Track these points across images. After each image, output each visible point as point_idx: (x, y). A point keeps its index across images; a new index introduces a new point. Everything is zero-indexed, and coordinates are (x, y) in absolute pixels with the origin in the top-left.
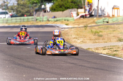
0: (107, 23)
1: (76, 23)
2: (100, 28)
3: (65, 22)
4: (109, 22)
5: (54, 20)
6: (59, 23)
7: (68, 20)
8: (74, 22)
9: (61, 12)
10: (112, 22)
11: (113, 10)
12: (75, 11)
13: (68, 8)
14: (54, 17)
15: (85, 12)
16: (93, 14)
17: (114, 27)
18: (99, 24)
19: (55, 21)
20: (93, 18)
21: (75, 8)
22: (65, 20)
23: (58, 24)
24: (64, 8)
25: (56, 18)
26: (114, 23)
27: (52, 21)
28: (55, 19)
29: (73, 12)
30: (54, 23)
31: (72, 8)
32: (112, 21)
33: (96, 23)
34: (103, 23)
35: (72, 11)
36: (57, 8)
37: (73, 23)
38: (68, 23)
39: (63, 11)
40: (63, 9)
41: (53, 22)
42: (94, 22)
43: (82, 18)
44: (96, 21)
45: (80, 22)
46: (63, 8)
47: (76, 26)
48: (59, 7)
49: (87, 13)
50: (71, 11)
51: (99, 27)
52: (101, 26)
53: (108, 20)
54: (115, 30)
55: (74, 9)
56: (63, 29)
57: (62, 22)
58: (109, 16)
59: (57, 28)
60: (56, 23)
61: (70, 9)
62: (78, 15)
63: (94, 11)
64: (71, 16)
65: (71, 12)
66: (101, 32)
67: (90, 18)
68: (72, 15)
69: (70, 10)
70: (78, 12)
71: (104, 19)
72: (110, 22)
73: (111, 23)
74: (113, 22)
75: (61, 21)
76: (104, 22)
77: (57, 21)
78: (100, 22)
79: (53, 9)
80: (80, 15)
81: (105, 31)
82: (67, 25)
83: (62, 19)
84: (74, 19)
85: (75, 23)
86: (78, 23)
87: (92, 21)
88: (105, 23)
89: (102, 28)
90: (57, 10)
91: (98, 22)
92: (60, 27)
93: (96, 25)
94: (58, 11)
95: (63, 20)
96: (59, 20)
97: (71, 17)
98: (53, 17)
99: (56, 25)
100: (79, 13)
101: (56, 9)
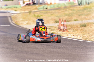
3: (14, 8)
5: (6, 8)
7: (16, 8)
8: (21, 9)
9: (11, 2)
14: (6, 5)
15: (29, 1)
16: (36, 2)
23: (9, 10)
26: (52, 9)
27: (4, 8)
29: (20, 1)
30: (6, 10)
42: (36, 9)
43: (27, 6)
44: (38, 8)
45: (26, 9)
47: (23, 12)
49: (31, 2)
54: (52, 14)
56: (13, 14)
57: (12, 9)
58: (48, 4)
62: (24, 3)
66: (42, 16)
67: (34, 6)
70: (24, 1)
71: (44, 6)
72: (49, 8)
76: (44, 8)
77: (8, 8)
80: (26, 3)
81: (45, 16)
82: (16, 11)
83: (12, 7)
84: (21, 6)
86: (24, 10)
89: (42, 13)
92: (10, 12)
93: (38, 10)
96: (10, 8)
97: (18, 5)
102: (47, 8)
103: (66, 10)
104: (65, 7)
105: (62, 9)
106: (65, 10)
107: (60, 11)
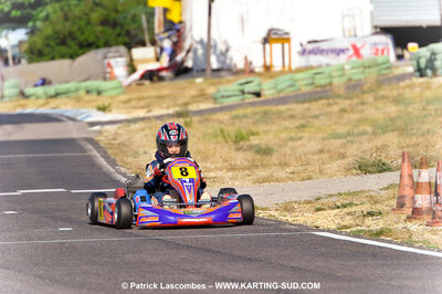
0: (257, 99)
1: (134, 103)
2: (236, 117)
3: (88, 97)
4: (262, 93)
5: (45, 93)
6: (66, 104)
7: (99, 93)
8: (125, 98)
9: (66, 63)
10: (272, 91)
11: (267, 46)
12: (121, 56)
13: (89, 46)
14: (44, 82)
15: (158, 60)
16: (189, 64)
17: (290, 113)
18: (227, 102)
19: (52, 97)
20: (190, 80)
21: (117, 44)
22: (88, 92)
23: (64, 107)
24: (76, 47)
25: (50, 83)
27: (38, 98)
28: (51, 90)
29: (112, 62)
30: (46, 104)
31: (107, 45)
32: (275, 88)
33: (215, 99)
34: (241, 97)
35: (110, 55)
36: (48, 45)
37: (124, 102)
38: (106, 104)
39: (72, 57)
40: (71, 51)
41: (41, 101)
42: (202, 96)
43: (147, 82)
44: (211, 90)
45: (149, 97)
46: (70, 47)
47: (142, 113)
48: (57, 44)
49: (165, 61)
50: (105, 58)
51: (234, 113)
52: (240, 112)
53: (260, 85)
54: (303, 126)
55: (114, 49)
56: (97, 128)
57: (79, 100)
58: (252, 71)
59: (70, 123)
60: (54, 102)
61: (98, 47)
62: (132, 69)
63: (191, 55)
64: (108, 76)
65: (106, 61)
66: (253, 134)
67: (182, 82)
68: (108, 70)
69: (100, 52)
70: (131, 60)
71: (241, 84)
72: (268, 93)
73: (271, 97)
74: (279, 92)
75: (72, 95)
76: (243, 92)
77: (57, 95)
78: (228, 97)
79: (36, 52)
80: (141, 69)
81: (266, 132)
82: (103, 109)
83: (77, 90)
84: (121, 87)
85: (129, 100)
86: (142, 103)
87: (193, 92)
88: (247, 96)
89: (245, 116)
90: (49, 54)
91: (223, 97)
92: (79, 118)
93: (217, 106)
94: (53, 58)
95: (82, 93)
96: (67, 92)
97: (105, 79)
98: (40, 82)
99: (58, 111)
100: (135, 63)
101: (46, 50)
102: (258, 94)
103: (363, 103)
104: (354, 87)
105: (339, 96)
106: (355, 101)
107: (336, 108)
